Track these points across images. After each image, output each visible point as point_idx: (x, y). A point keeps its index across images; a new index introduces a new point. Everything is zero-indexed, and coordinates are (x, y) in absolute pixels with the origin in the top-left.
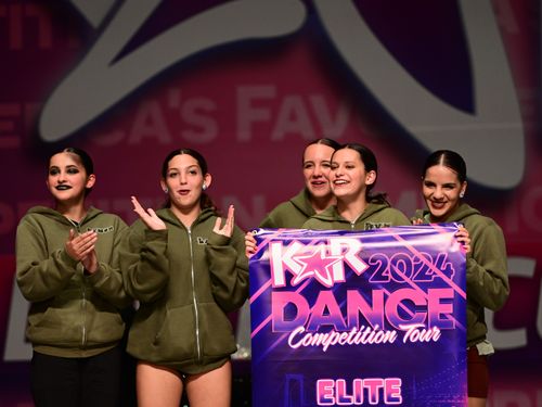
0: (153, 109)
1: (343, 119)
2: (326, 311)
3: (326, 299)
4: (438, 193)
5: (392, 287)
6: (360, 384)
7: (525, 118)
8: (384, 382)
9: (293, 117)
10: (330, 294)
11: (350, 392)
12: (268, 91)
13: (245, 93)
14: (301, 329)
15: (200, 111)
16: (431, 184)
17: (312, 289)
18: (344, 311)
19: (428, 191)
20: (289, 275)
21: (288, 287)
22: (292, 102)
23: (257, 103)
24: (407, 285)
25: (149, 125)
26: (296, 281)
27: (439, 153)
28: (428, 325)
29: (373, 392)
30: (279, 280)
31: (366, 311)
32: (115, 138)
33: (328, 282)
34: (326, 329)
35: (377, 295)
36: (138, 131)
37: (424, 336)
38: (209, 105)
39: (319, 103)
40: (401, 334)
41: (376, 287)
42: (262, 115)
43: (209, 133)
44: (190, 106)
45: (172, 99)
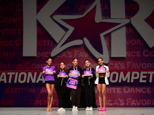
0: (64, 53)
1: (87, 55)
7: (109, 55)
9: (81, 54)
12: (78, 51)
13: (76, 51)
15: (70, 53)
22: (81, 53)
23: (77, 53)
25: (64, 55)
32: (60, 56)
36: (63, 56)
38: (71, 53)
39: (84, 53)
42: (78, 54)
43: (71, 56)
44: (69, 53)
45: (67, 52)
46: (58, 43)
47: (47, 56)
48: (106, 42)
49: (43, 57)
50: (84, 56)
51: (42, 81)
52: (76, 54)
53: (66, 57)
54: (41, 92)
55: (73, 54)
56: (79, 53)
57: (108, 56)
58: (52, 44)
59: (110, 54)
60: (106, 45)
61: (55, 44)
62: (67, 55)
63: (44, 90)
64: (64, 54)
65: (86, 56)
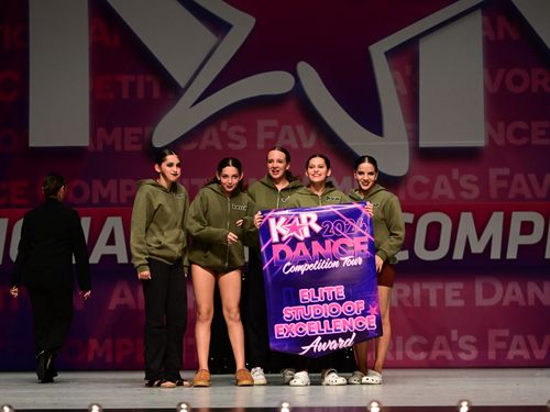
0: (213, 131)
1: (313, 138)
2: (301, 253)
3: (301, 247)
4: (366, 177)
5: (335, 238)
6: (322, 290)
8: (335, 288)
9: (287, 137)
10: (303, 244)
11: (317, 295)
12: (274, 123)
13: (262, 124)
14: (289, 264)
15: (237, 133)
16: (361, 173)
17: (293, 242)
18: (311, 252)
19: (360, 177)
20: (280, 236)
21: (281, 242)
22: (287, 129)
23: (267, 129)
24: (342, 237)
25: (211, 140)
26: (284, 239)
27: (364, 157)
28: (356, 256)
29: (329, 294)
30: (275, 238)
31: (322, 251)
32: (192, 146)
33: (302, 238)
34: (302, 263)
35: (328, 243)
36: (205, 143)
37: (354, 263)
38: (242, 130)
39: (300, 129)
40: (341, 262)
41: (326, 238)
42: (271, 135)
43: (243, 145)
44: (234, 131)
45: (224, 126)
46: (183, 85)
47: (133, 143)
48: (396, 83)
49: (118, 148)
50: (299, 142)
51: (114, 257)
52: (262, 136)
53: (219, 147)
54: (112, 306)
55: (251, 136)
56: (277, 130)
57: (405, 143)
58: (156, 94)
59: (414, 135)
60: (398, 92)
61: (171, 90)
62: (224, 137)
63: (122, 295)
64: (211, 138)
65: (310, 142)
